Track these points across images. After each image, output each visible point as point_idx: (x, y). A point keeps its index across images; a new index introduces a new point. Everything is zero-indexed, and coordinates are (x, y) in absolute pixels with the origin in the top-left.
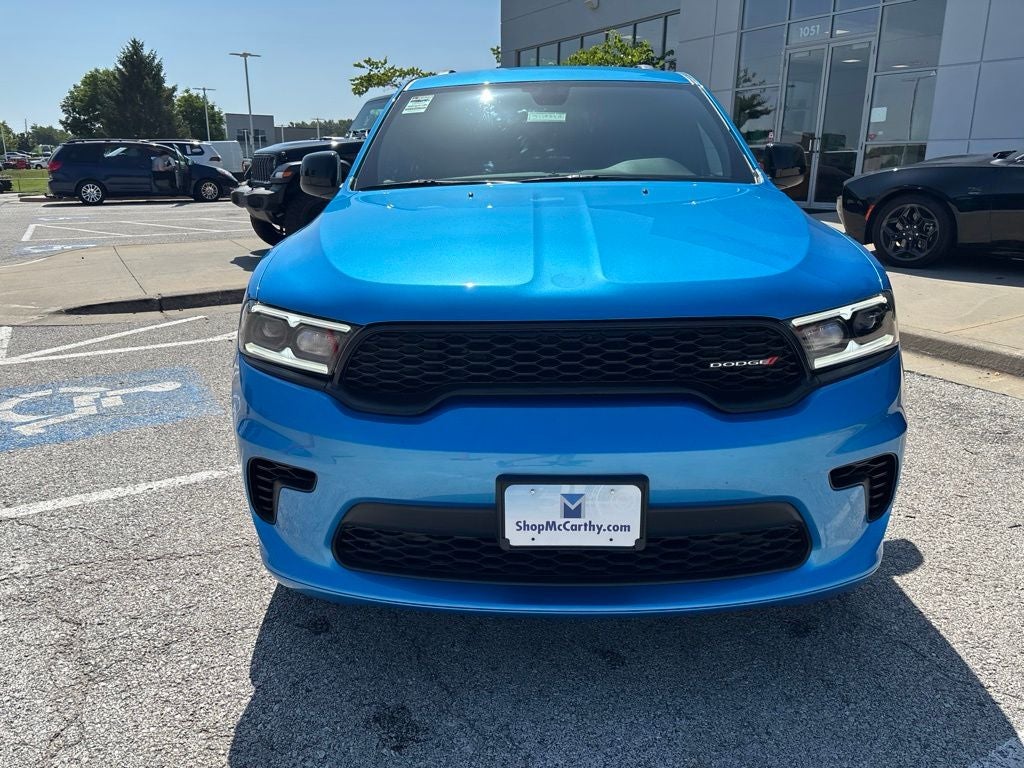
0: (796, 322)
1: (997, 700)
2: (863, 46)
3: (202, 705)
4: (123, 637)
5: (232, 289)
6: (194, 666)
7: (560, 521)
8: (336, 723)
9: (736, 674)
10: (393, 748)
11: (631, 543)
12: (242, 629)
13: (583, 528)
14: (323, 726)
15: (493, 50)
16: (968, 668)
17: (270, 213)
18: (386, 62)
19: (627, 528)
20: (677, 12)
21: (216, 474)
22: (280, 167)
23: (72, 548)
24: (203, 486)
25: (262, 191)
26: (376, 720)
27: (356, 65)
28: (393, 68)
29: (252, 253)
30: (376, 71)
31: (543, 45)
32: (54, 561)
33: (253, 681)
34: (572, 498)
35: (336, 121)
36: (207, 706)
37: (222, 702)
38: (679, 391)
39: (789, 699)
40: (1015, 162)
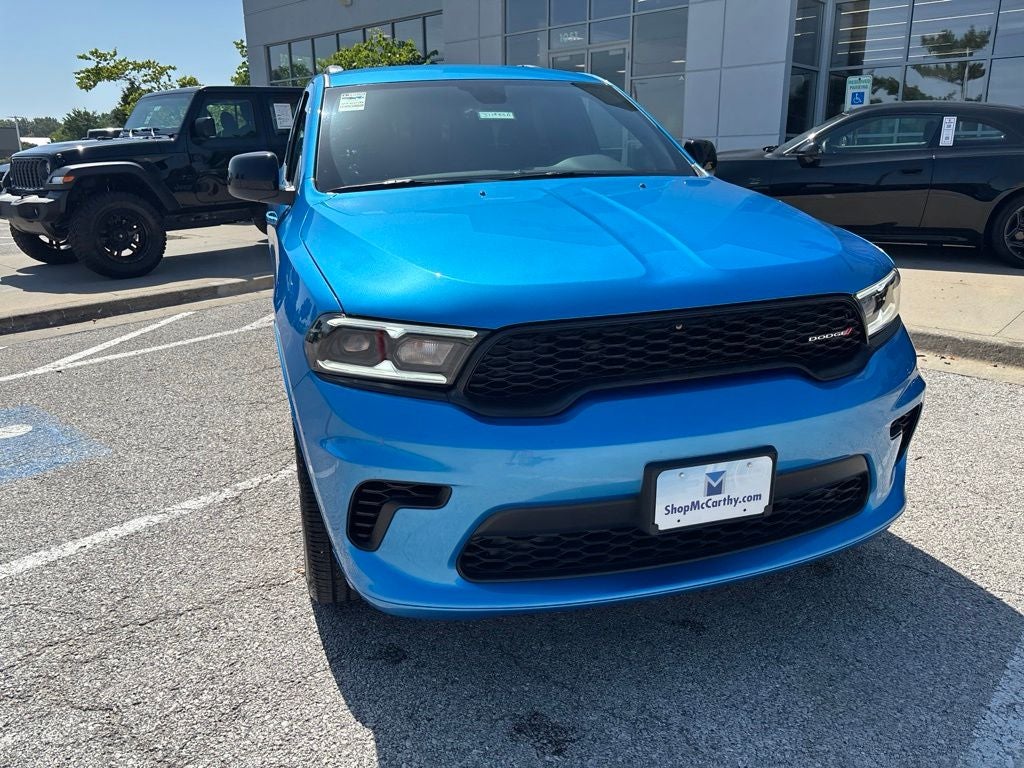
0: (860, 296)
1: (998, 596)
2: (618, 52)
3: (325, 761)
4: (175, 712)
5: (27, 313)
6: (285, 724)
7: (703, 500)
8: (481, 743)
9: (801, 618)
10: (554, 753)
11: (760, 510)
12: (311, 674)
13: (722, 503)
14: (470, 750)
15: (237, 44)
16: (963, 577)
17: (48, 224)
18: (115, 54)
19: (758, 497)
20: (439, 12)
21: (156, 519)
22: (57, 172)
23: (32, 628)
24: (147, 534)
25: (34, 199)
26: (519, 731)
27: (81, 57)
28: (124, 60)
29: (18, 271)
30: (105, 63)
31: (294, 41)
32: (18, 646)
33: (363, 724)
34: (714, 476)
35: (31, 119)
36: (332, 760)
37: (345, 753)
38: (783, 366)
39: (854, 629)
40: (784, 155)
